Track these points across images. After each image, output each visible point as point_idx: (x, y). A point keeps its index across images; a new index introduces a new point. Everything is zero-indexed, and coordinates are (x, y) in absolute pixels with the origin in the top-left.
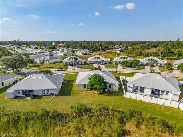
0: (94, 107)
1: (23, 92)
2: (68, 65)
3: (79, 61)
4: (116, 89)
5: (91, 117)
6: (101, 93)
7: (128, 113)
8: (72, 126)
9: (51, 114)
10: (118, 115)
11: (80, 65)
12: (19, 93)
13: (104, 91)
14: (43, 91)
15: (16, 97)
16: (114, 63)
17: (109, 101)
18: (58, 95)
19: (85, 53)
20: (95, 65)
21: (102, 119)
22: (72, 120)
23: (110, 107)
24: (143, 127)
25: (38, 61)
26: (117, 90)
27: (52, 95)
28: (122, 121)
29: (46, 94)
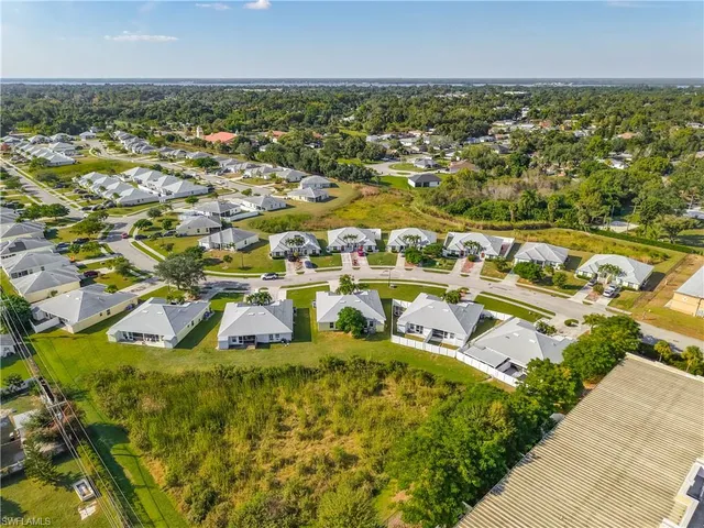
0: (348, 359)
1: (240, 338)
2: (282, 258)
3: (309, 246)
4: (380, 328)
5: (344, 372)
6: (357, 337)
7: (388, 365)
8: (324, 382)
9: (297, 369)
10: (376, 368)
11: (310, 255)
12: (234, 341)
13: (362, 332)
14: (271, 336)
15: (231, 347)
16: (389, 250)
17: (367, 349)
18: (293, 341)
19: (314, 196)
20: (345, 254)
21: (357, 373)
22: (323, 376)
23: (368, 359)
24: (403, 380)
25: (207, 245)
26: (382, 330)
27: (285, 342)
28: (381, 375)
29: (275, 340)
